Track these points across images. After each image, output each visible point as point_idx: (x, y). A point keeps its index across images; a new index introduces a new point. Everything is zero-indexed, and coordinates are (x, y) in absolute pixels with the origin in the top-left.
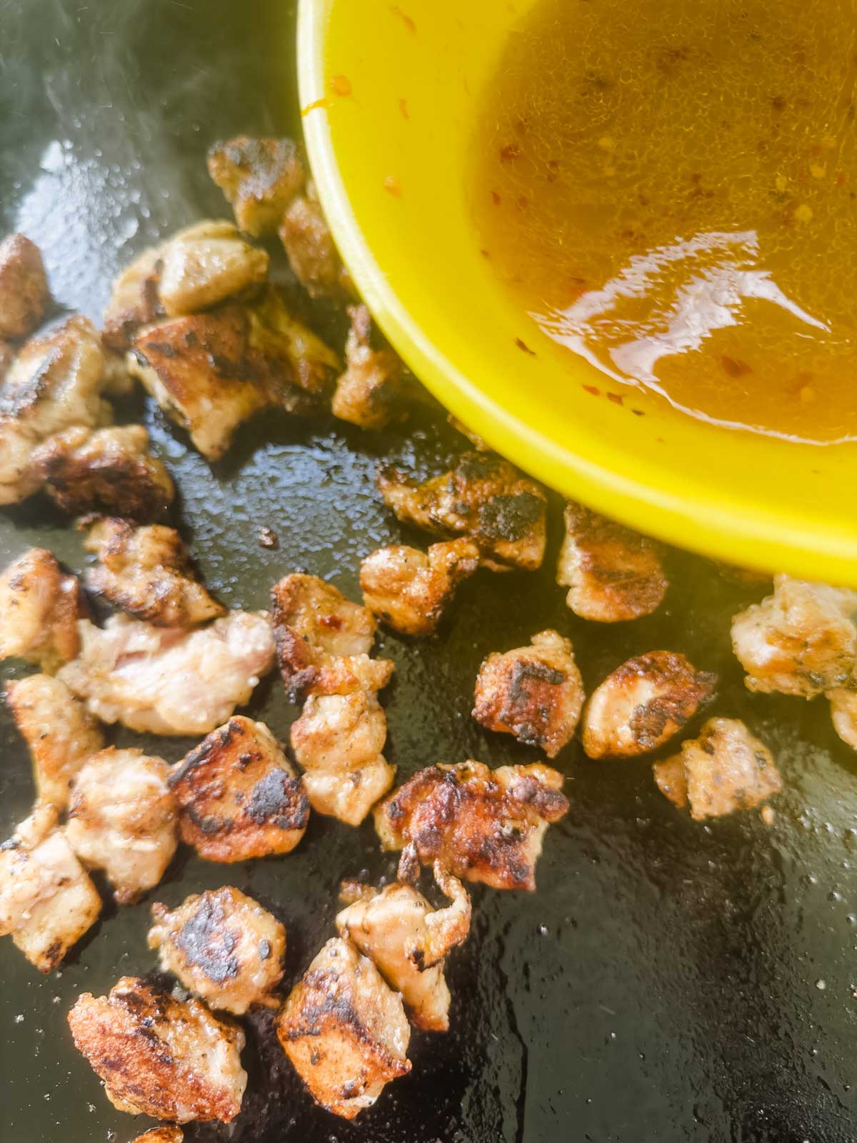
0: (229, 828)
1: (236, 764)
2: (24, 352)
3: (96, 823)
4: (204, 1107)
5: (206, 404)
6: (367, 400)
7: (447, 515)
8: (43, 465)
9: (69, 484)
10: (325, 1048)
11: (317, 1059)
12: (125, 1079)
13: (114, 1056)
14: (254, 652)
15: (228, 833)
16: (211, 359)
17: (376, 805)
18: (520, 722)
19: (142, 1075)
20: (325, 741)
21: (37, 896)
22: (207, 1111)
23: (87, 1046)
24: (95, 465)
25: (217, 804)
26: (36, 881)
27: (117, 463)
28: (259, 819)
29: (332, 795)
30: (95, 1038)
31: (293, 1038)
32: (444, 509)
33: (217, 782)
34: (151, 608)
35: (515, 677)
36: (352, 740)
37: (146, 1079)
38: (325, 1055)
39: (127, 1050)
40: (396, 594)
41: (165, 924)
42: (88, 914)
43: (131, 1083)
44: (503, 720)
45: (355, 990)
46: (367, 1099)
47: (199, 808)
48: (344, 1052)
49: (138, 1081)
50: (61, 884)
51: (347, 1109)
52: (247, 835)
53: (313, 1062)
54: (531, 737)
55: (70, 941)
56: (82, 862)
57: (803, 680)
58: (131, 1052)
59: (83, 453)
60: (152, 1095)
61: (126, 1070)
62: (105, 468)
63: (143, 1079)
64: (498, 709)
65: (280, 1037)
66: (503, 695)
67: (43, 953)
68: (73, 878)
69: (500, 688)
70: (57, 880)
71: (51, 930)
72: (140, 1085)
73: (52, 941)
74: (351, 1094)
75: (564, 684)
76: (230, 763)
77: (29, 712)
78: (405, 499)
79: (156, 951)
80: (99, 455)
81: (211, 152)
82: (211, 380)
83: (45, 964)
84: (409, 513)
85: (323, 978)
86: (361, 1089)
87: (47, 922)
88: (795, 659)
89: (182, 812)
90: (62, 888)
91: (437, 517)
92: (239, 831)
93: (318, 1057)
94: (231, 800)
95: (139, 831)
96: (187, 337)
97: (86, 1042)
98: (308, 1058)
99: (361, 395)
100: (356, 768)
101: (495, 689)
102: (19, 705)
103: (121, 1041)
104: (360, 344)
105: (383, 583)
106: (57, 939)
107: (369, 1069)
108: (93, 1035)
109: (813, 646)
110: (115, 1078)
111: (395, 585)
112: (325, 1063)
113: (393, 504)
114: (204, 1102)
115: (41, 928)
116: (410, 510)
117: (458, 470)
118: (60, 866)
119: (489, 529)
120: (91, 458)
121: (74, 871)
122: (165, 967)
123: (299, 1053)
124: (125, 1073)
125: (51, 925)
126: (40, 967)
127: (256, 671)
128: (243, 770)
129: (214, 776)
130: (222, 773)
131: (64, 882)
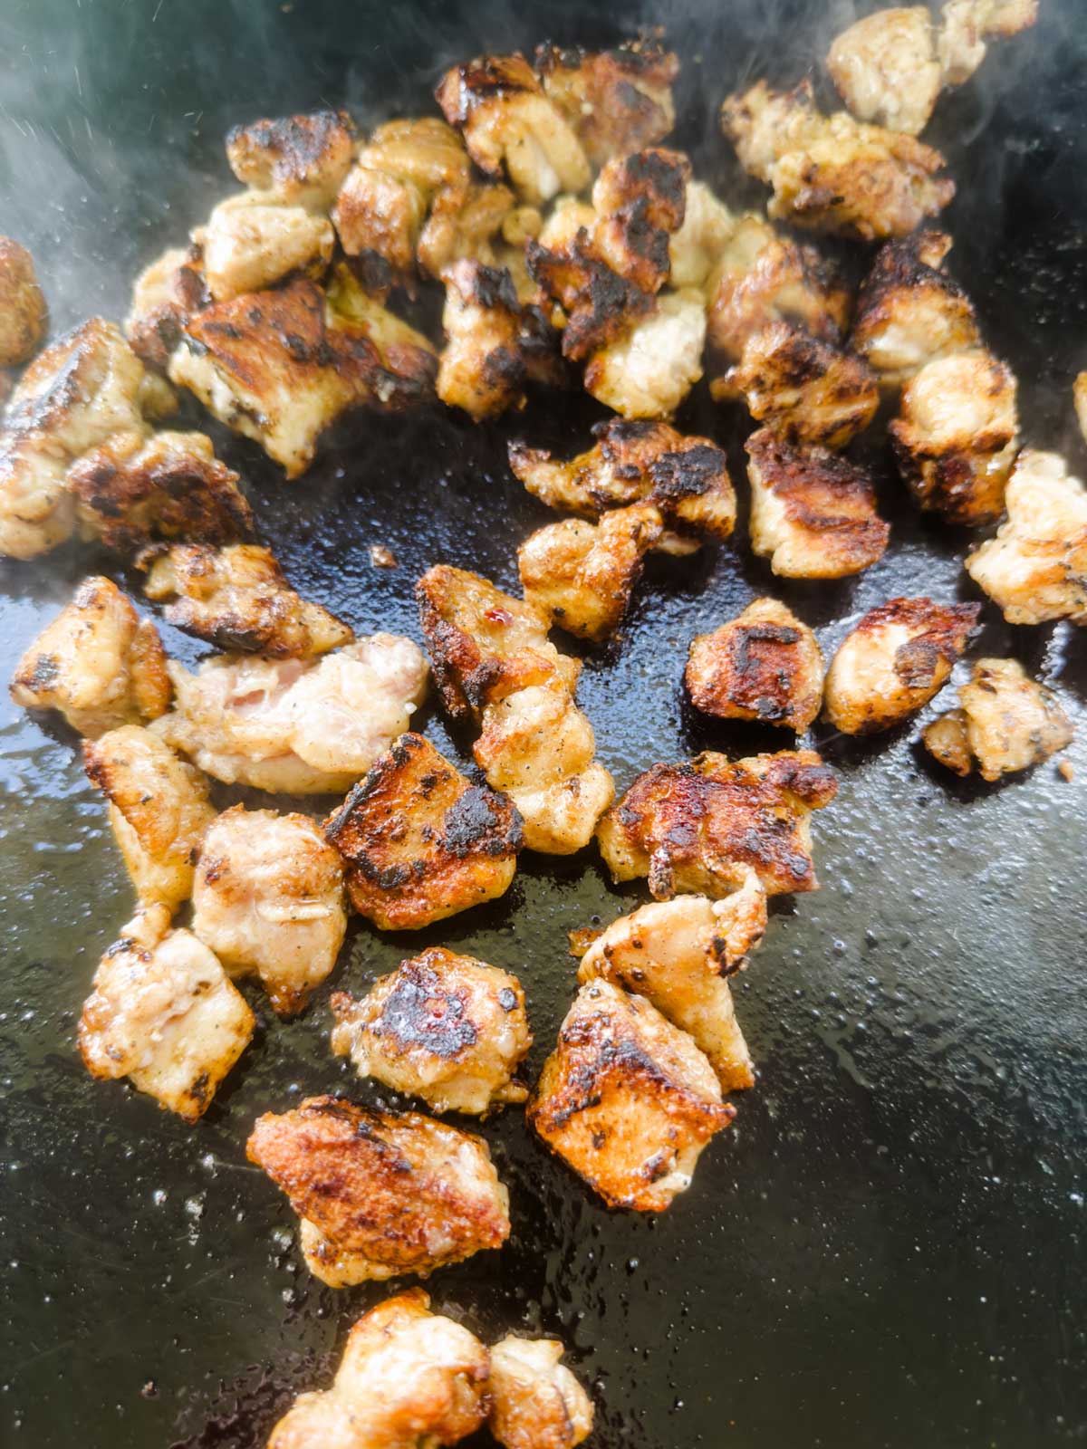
0: (421, 873)
1: (418, 788)
2: (27, 375)
3: (240, 896)
4: (463, 1228)
5: (283, 396)
6: (483, 370)
7: (611, 484)
8: (87, 481)
9: (121, 506)
10: (610, 1121)
11: (601, 1138)
12: (347, 1209)
13: (329, 1178)
14: (404, 671)
15: (419, 881)
16: (284, 339)
17: (604, 816)
18: (757, 697)
19: (372, 1197)
20: (524, 745)
21: (169, 1005)
22: (468, 1234)
23: (286, 1172)
24: (157, 473)
25: (397, 847)
26: (167, 983)
27: (187, 467)
28: (458, 853)
29: (546, 813)
30: (297, 1157)
31: (562, 1124)
32: (605, 477)
33: (395, 818)
34: (266, 626)
35: (738, 646)
36: (563, 735)
37: (377, 1202)
38: (611, 1130)
39: (348, 1164)
40: (567, 579)
41: (352, 1017)
42: (239, 1030)
43: (355, 1215)
44: (733, 700)
45: (636, 1029)
46: (680, 1179)
47: (374, 856)
48: (639, 1117)
49: (364, 1210)
50: (197, 993)
51: (658, 1196)
52: (448, 876)
53: (597, 1146)
54: (775, 710)
55: (220, 1072)
56: (224, 959)
57: (1075, 588)
58: (353, 1166)
59: (138, 463)
60: (389, 1226)
61: (347, 1194)
62: (171, 475)
63: (373, 1202)
64: (724, 690)
65: (541, 1131)
66: (727, 672)
67: (185, 1092)
68: (214, 981)
69: (721, 663)
70: (193, 987)
71: (194, 1057)
72: (369, 1213)
73: (197, 1074)
74: (658, 1172)
75: (801, 644)
76: (410, 786)
77: (122, 769)
78: (553, 478)
79: (347, 1058)
80: (160, 460)
81: (230, 138)
82: (286, 367)
83: (189, 1108)
84: (561, 494)
85: (587, 1028)
86: (672, 1161)
87: (184, 1048)
88: (1061, 565)
89: (352, 868)
90: (200, 998)
91: (598, 488)
92: (434, 876)
93: (603, 1136)
94: (413, 838)
95: (303, 892)
96: (252, 315)
97: (284, 1167)
98: (589, 1143)
99: (473, 366)
100: (570, 776)
101: (715, 667)
102: (108, 761)
103: (336, 1153)
104: (465, 306)
105: (550, 568)
106: (201, 1069)
107: (679, 1128)
108: (293, 1155)
109: (1077, 544)
110: (333, 1212)
111: (568, 566)
112: (613, 1142)
113: (538, 487)
114: (464, 1222)
115: (177, 1059)
116: (561, 489)
117: (611, 435)
118: (194, 965)
119: (668, 487)
120: (149, 466)
121: (214, 971)
122: (364, 1071)
123: (572, 1143)
124: (347, 1200)
125: (191, 1051)
126: (182, 1113)
127: (410, 696)
128: (426, 796)
129: (389, 812)
130: (399, 805)
131: (203, 988)
